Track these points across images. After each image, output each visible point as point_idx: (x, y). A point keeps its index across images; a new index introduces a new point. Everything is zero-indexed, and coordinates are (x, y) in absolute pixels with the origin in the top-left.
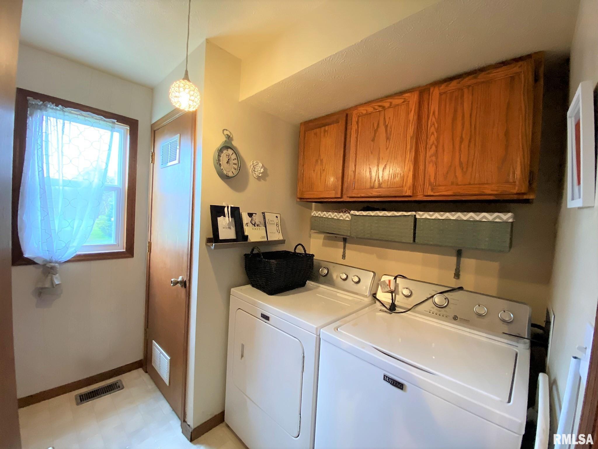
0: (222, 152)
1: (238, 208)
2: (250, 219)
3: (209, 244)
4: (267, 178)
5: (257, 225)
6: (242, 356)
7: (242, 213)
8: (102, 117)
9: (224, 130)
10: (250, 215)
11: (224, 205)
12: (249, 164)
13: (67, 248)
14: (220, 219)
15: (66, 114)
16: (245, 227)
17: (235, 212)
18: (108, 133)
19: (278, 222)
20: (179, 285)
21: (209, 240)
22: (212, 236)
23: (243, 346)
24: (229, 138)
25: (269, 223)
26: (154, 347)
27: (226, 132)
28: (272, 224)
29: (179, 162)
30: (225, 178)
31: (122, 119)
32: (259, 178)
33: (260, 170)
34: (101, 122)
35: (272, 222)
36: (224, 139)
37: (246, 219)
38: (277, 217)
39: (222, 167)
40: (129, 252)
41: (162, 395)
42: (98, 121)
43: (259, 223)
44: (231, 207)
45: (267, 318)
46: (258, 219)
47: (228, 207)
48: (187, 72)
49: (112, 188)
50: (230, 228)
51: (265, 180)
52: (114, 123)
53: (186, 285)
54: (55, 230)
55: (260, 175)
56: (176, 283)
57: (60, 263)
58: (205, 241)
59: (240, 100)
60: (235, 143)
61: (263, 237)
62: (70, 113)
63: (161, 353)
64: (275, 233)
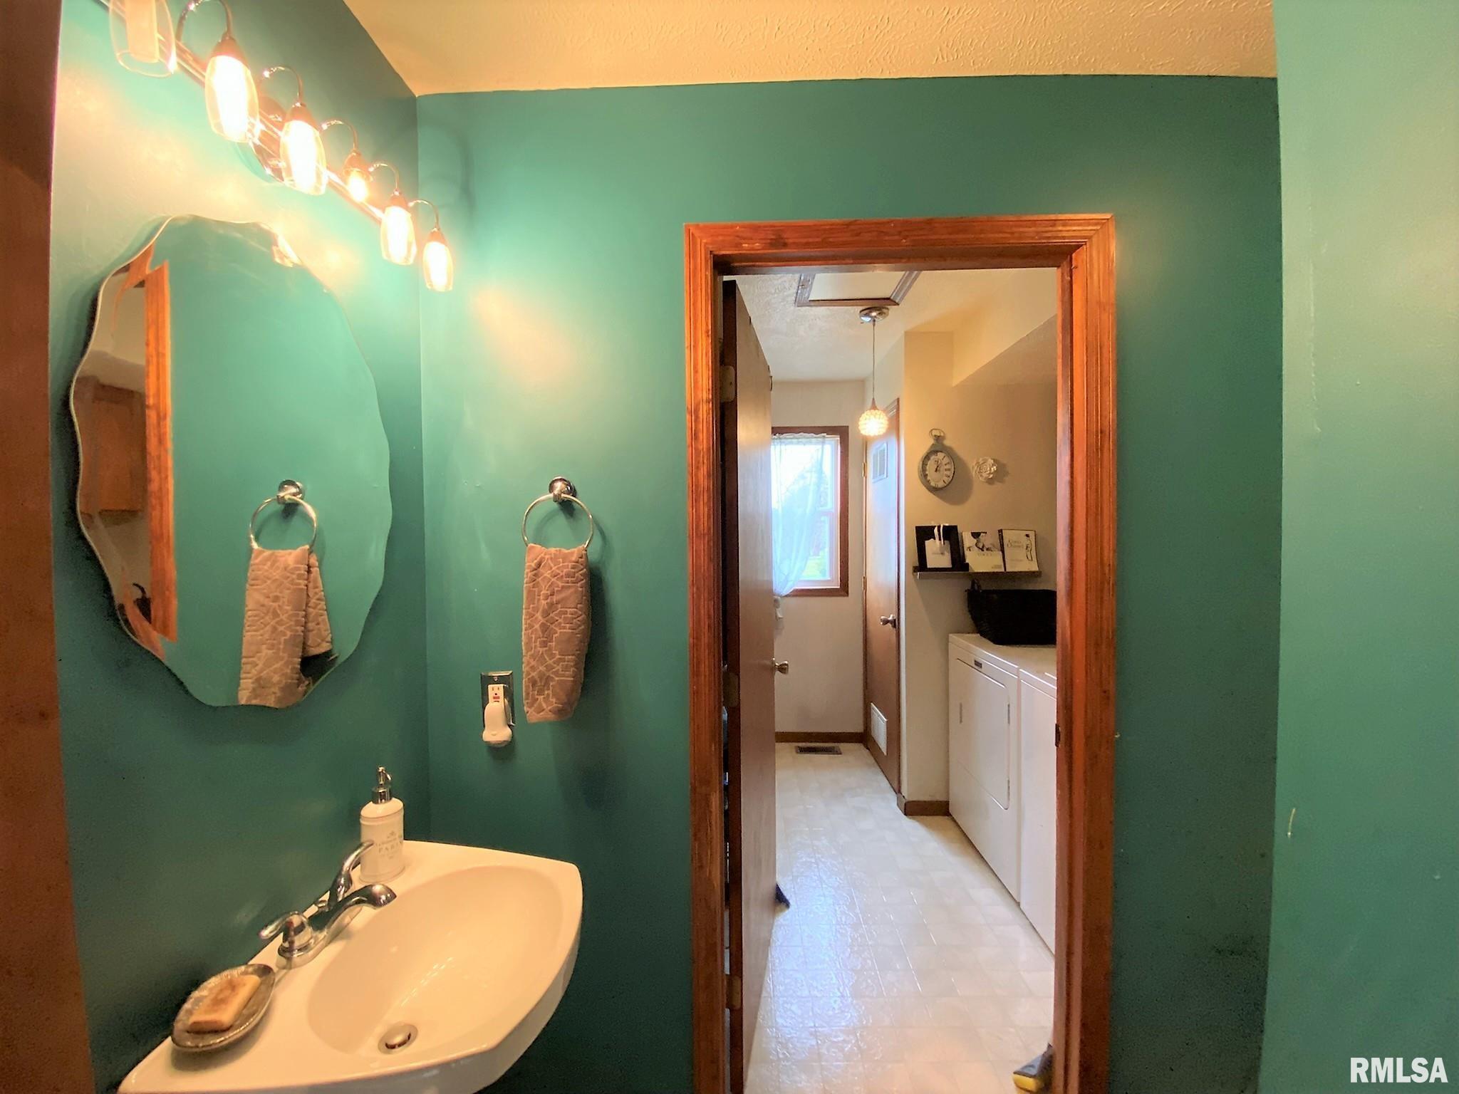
0: (929, 459)
1: (955, 528)
2: (975, 541)
3: (915, 574)
4: (1006, 479)
5: (987, 549)
6: (961, 721)
7: (962, 533)
8: (812, 434)
9: (932, 430)
10: (976, 535)
11: (933, 524)
12: (972, 465)
13: (787, 581)
14: (928, 543)
15: (783, 440)
16: (967, 553)
17: (951, 534)
18: (819, 447)
19: (1028, 542)
20: (889, 625)
21: (916, 569)
22: (917, 564)
23: (961, 705)
24: (938, 439)
25: (1009, 546)
26: (873, 711)
27: (935, 433)
28: (1015, 547)
29: (887, 476)
30: (934, 490)
31: (830, 430)
32: (990, 481)
33: (990, 470)
34: (814, 440)
35: (1016, 544)
36: (932, 441)
37: (968, 541)
38: (1027, 536)
39: (928, 478)
40: (844, 589)
41: (881, 773)
42: (808, 440)
43: (990, 546)
44: (944, 526)
45: (978, 664)
46: (987, 540)
47: (939, 527)
48: (873, 399)
49: (826, 513)
50: (942, 554)
51: (1002, 481)
52: (824, 437)
53: (895, 624)
54: (777, 562)
55: (991, 476)
56: (886, 622)
57: (781, 597)
58: (911, 570)
59: (954, 385)
60: (947, 443)
61: (999, 567)
62: (785, 438)
63: (879, 716)
64: (1021, 560)
